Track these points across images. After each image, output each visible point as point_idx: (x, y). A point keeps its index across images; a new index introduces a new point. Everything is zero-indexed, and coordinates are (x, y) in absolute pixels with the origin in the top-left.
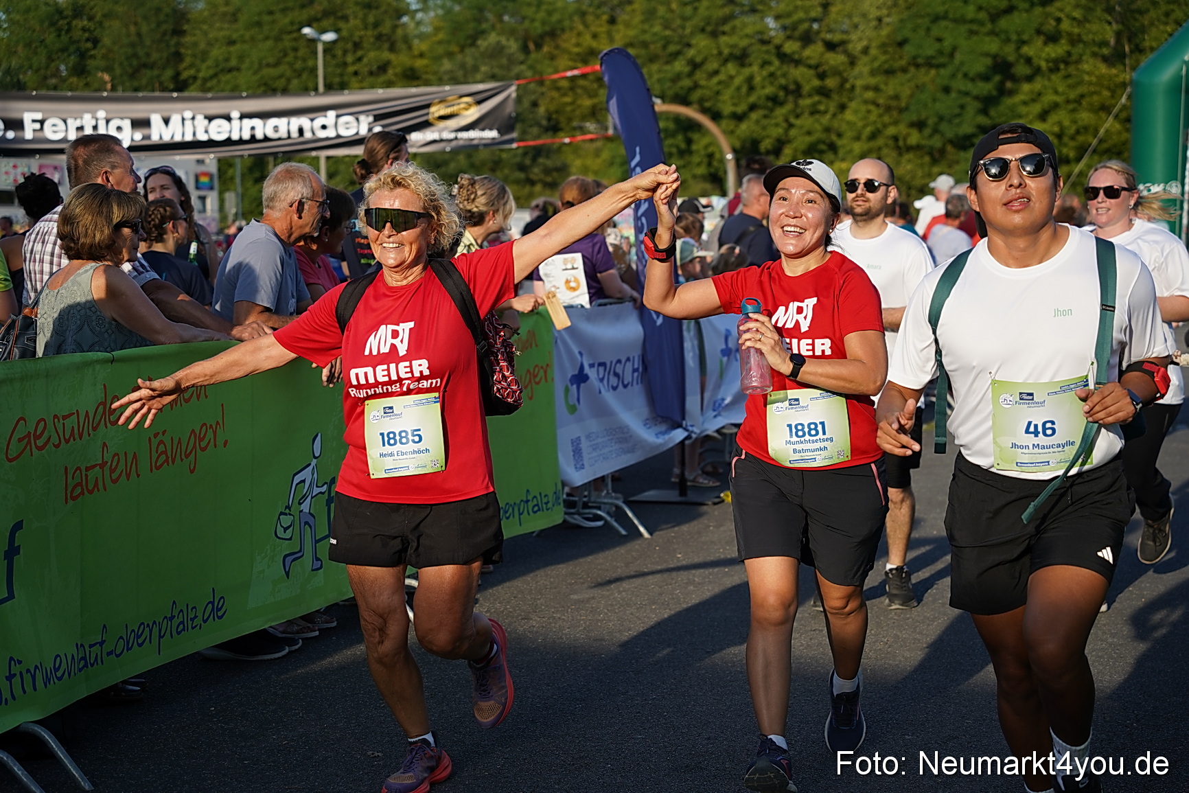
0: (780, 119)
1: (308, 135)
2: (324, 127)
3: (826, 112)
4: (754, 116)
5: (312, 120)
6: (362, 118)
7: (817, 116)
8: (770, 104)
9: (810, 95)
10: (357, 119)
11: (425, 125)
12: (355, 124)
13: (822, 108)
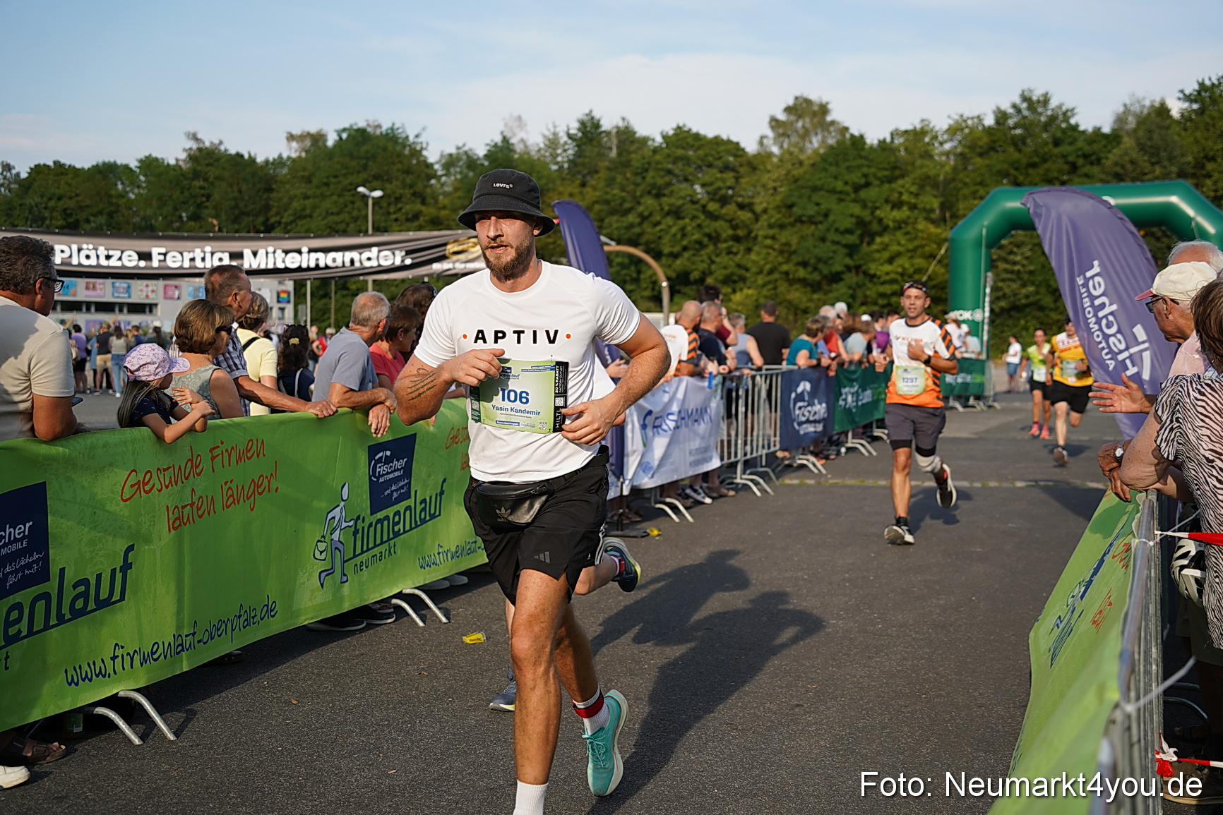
0: (705, 258)
1: (357, 264)
2: (369, 259)
3: (736, 254)
4: (686, 255)
5: (361, 254)
6: (397, 252)
7: (731, 256)
8: (697, 246)
9: (725, 241)
10: (394, 254)
11: (443, 258)
12: (392, 257)
13: (734, 250)
